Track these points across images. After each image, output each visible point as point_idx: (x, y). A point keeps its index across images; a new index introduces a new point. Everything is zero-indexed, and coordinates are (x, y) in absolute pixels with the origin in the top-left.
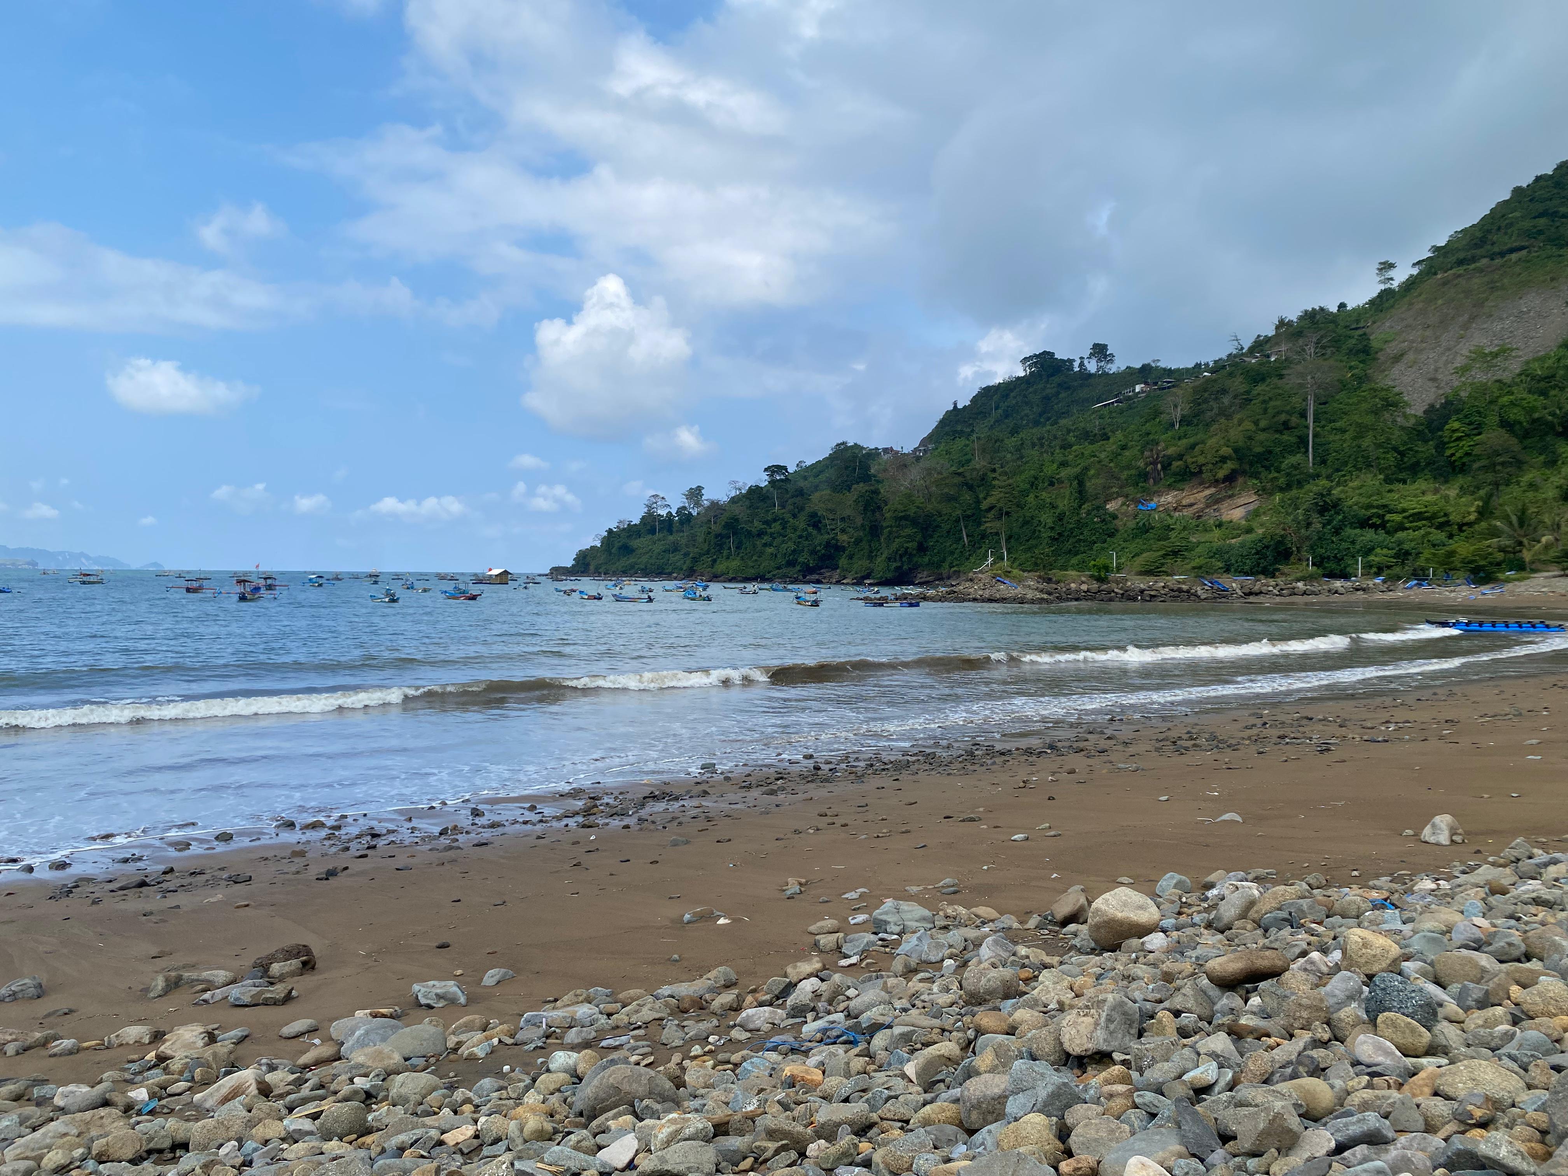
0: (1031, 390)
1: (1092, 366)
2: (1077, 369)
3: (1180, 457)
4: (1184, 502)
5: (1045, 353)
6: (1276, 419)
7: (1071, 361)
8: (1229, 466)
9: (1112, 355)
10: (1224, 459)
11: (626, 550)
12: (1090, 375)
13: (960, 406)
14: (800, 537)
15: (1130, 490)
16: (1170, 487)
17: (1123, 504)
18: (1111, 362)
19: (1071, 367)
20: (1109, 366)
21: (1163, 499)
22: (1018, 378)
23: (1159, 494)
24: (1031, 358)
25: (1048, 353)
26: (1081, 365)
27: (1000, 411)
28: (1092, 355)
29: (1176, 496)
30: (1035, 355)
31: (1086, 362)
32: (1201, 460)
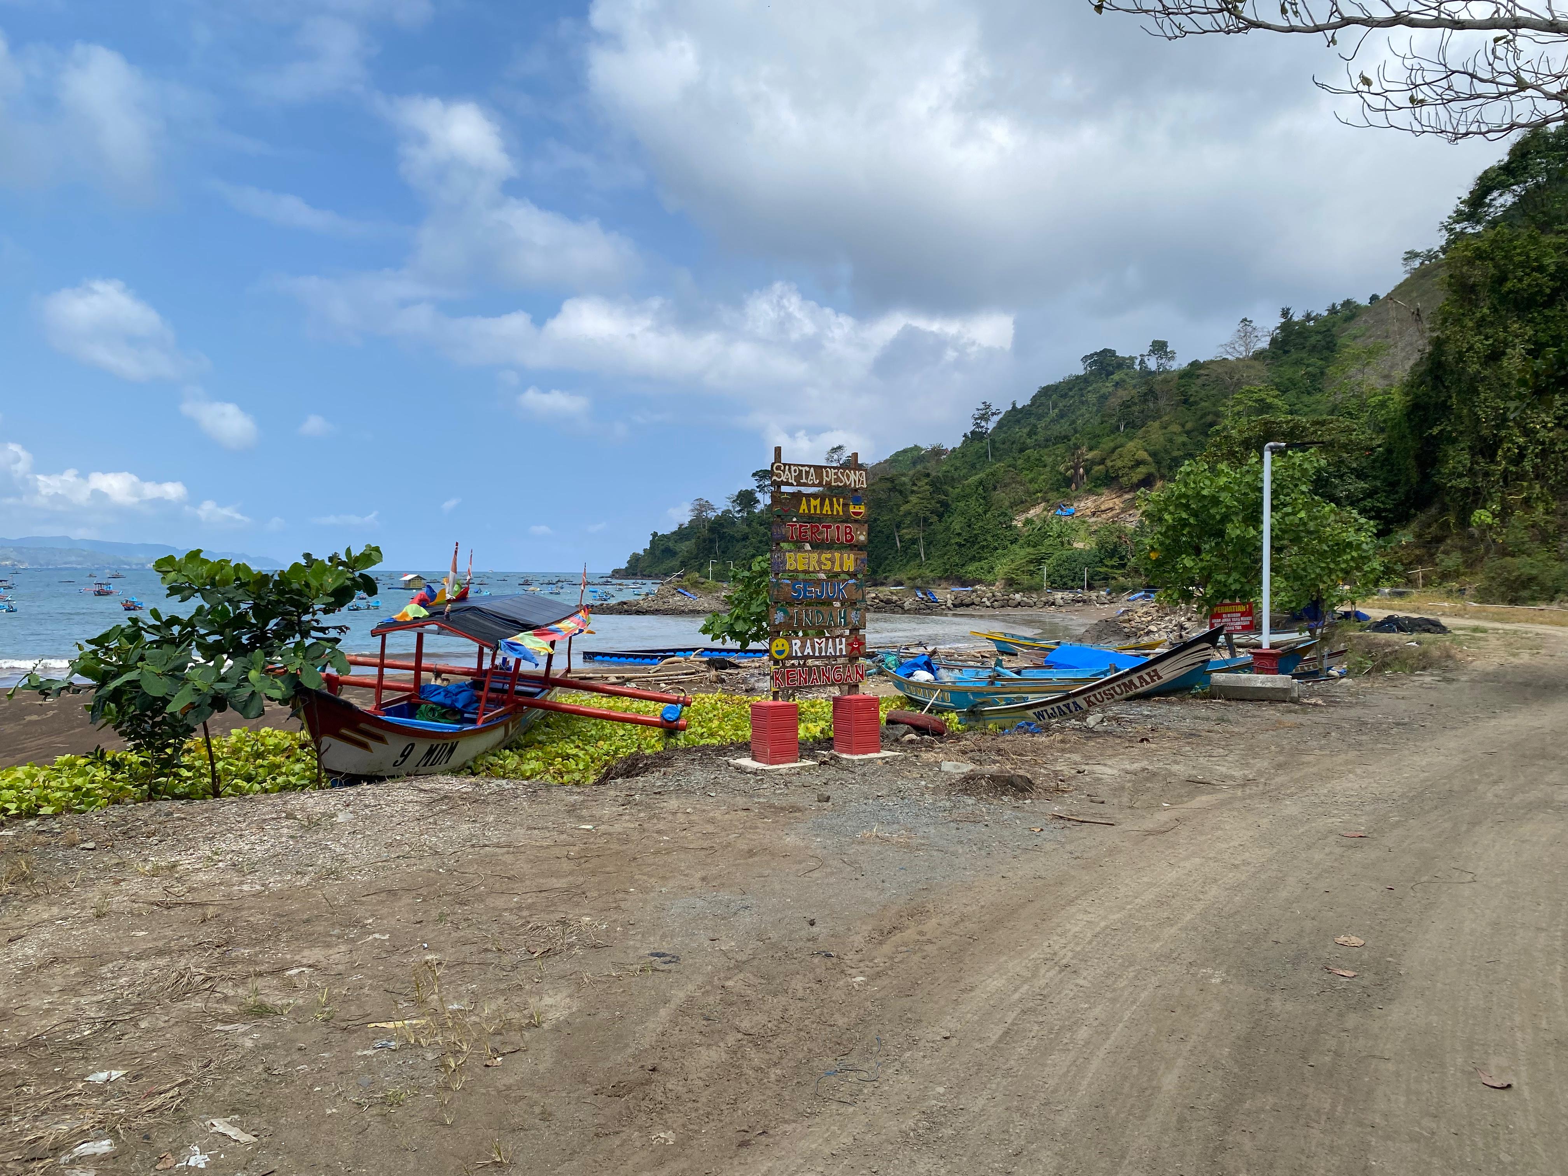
0: (1090, 388)
1: (1152, 364)
2: (1137, 367)
3: (1102, 462)
4: (1103, 508)
5: (1105, 351)
6: (1203, 421)
7: (1132, 359)
8: (1143, 470)
9: (1173, 352)
10: (1139, 463)
11: (669, 552)
12: (1151, 373)
13: (1019, 406)
14: (761, 542)
15: (1052, 495)
16: (1090, 492)
17: (1045, 509)
18: (1173, 358)
19: (1131, 366)
20: (1171, 363)
21: (1082, 504)
22: (1078, 377)
23: (1078, 498)
24: (1092, 356)
25: (1109, 351)
26: (1142, 362)
27: (1056, 411)
28: (1152, 352)
29: (1095, 501)
30: (1096, 353)
31: (1146, 359)
32: (1119, 463)
